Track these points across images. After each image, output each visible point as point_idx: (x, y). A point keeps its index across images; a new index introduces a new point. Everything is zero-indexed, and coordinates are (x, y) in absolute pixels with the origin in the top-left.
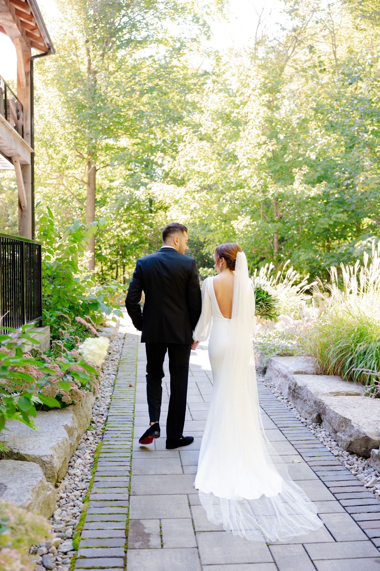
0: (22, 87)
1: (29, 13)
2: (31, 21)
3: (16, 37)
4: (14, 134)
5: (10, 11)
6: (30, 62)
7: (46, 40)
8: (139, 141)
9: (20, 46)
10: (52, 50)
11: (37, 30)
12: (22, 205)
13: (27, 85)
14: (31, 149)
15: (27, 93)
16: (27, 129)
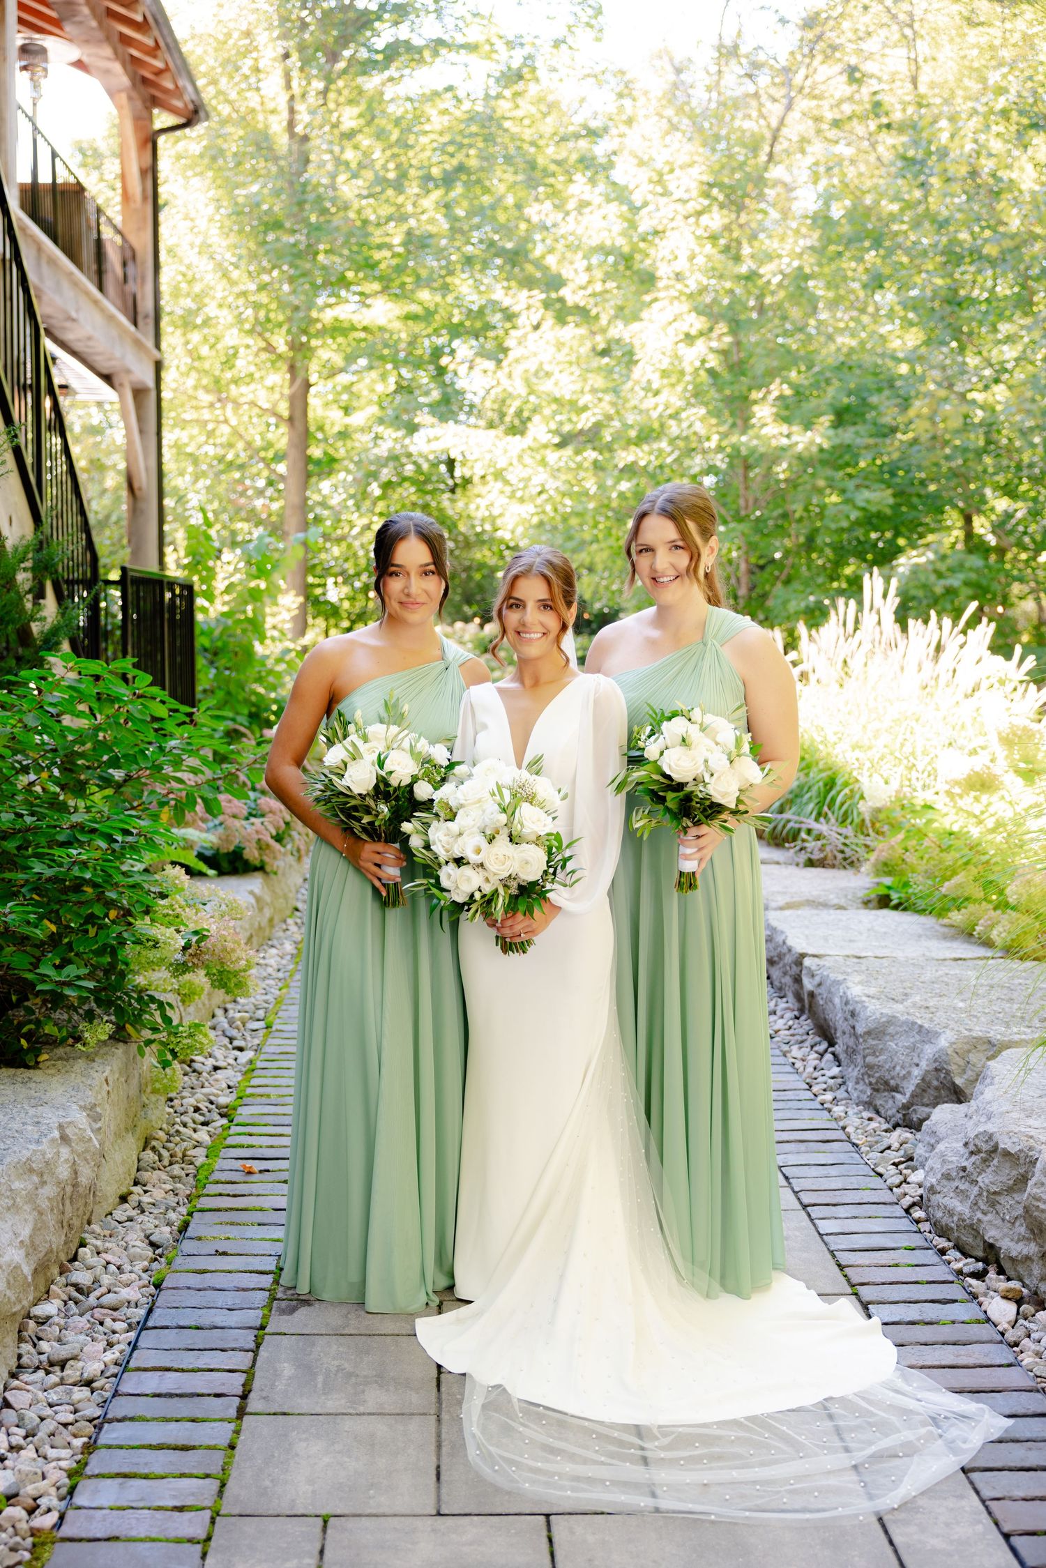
0: (132, 205)
1: (150, 43)
2: (155, 57)
3: (120, 91)
4: (119, 324)
5: (108, 39)
6: (150, 146)
7: (189, 93)
8: (415, 308)
9: (127, 112)
10: (202, 114)
11: (167, 75)
12: (136, 485)
13: (145, 198)
14: (155, 352)
15: (144, 219)
16: (146, 305)
